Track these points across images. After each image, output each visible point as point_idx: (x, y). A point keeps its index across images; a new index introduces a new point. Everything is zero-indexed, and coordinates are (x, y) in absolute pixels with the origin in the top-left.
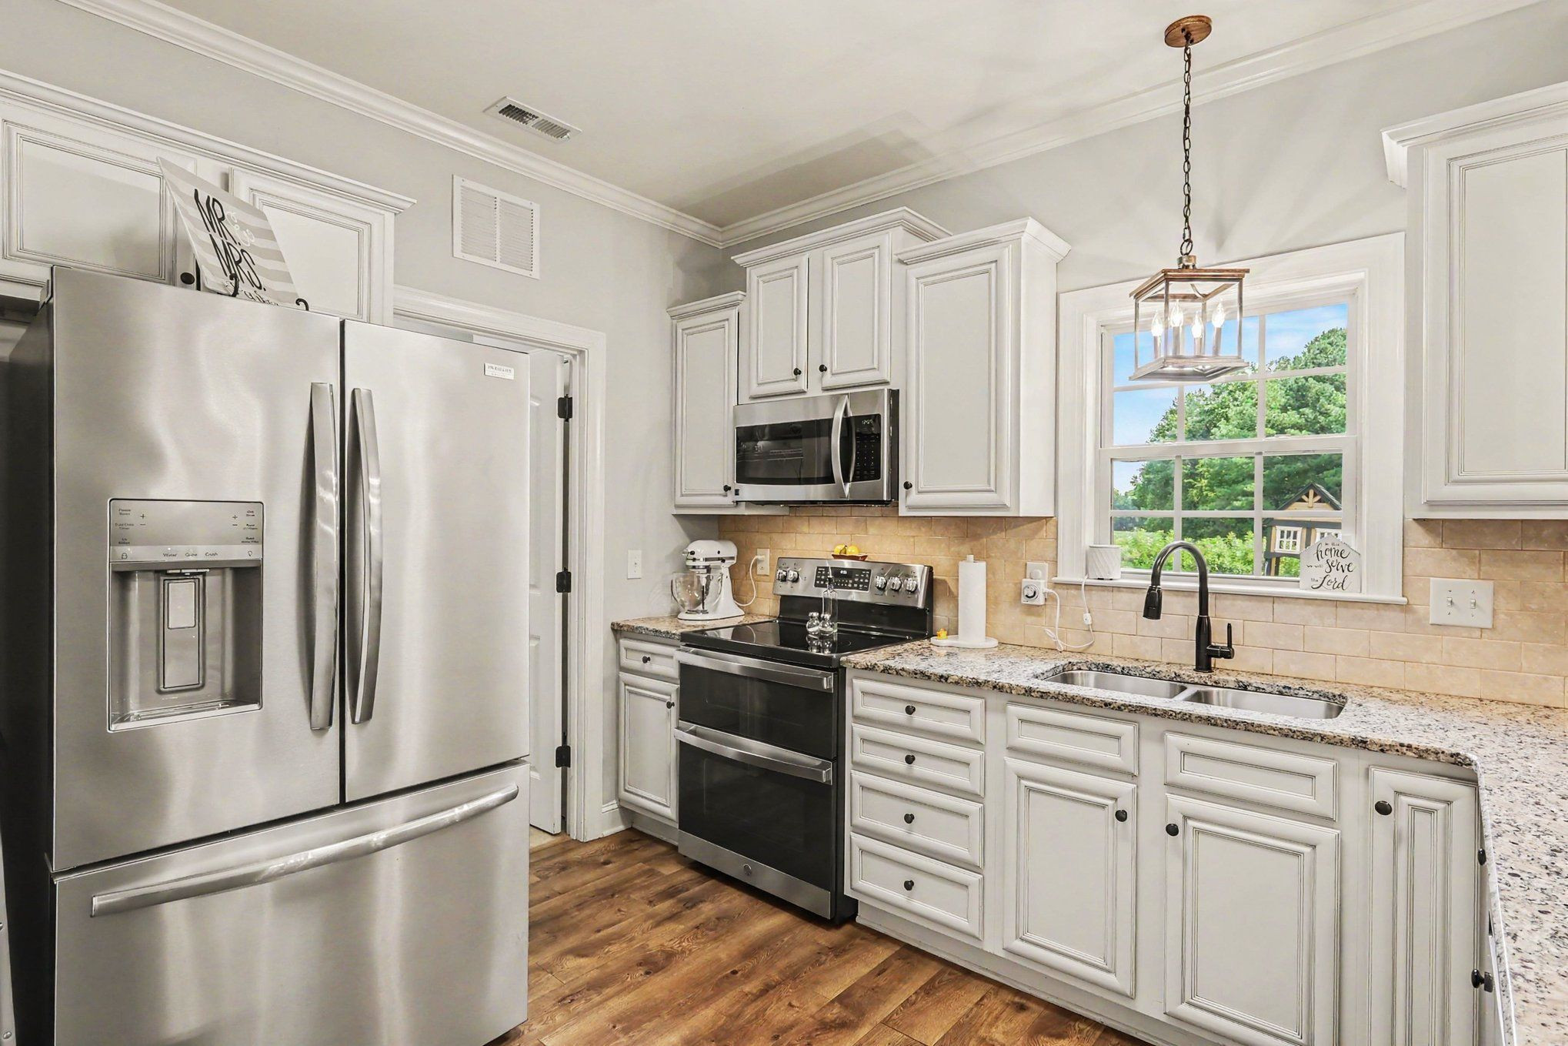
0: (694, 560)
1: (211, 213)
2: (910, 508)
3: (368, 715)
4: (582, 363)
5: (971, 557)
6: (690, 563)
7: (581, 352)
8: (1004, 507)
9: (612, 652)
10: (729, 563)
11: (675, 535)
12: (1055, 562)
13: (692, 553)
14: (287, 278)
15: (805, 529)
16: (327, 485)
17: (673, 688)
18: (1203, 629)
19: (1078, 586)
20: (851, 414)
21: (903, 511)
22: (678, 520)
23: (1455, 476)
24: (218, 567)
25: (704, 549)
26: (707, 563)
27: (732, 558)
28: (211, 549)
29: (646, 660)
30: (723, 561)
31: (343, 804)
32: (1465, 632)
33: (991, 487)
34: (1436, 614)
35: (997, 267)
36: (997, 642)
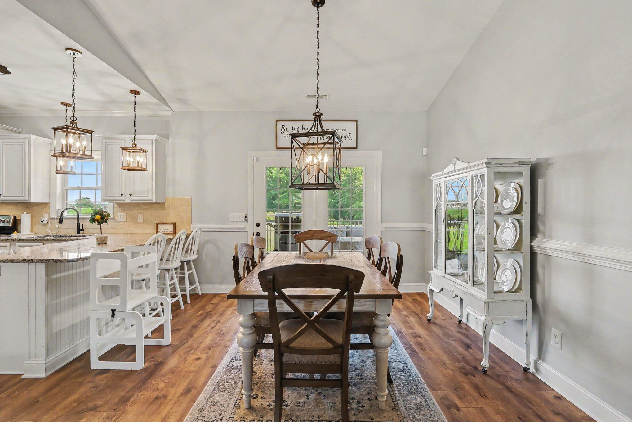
5: (25, 213)
8: (27, 200)
12: (49, 213)
18: (78, 226)
19: (54, 218)
23: (106, 195)
32: (122, 222)
33: (23, 196)
34: (118, 219)
35: (24, 144)
36: (34, 233)
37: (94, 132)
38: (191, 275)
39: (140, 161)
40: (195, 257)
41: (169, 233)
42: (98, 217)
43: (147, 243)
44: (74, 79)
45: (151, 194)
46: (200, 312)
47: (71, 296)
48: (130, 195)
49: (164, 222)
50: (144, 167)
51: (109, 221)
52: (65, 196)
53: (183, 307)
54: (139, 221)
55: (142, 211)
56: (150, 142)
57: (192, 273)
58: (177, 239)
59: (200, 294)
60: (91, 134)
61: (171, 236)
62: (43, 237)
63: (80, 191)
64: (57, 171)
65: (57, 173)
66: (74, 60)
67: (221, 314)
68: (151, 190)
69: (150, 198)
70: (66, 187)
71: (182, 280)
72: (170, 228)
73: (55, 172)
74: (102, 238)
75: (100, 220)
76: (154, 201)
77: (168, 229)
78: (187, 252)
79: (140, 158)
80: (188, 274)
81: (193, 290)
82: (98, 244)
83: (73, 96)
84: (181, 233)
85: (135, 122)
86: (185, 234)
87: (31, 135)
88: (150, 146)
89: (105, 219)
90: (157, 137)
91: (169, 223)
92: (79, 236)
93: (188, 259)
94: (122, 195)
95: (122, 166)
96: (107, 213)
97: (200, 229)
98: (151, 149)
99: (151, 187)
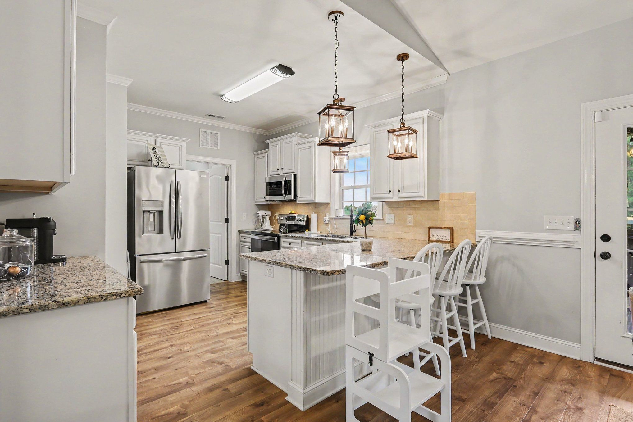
0: (259, 215)
1: (154, 150)
2: (299, 201)
3: (180, 238)
4: (230, 168)
5: (314, 212)
6: (258, 216)
7: (230, 165)
8: (313, 201)
9: (238, 238)
10: (268, 216)
11: (255, 208)
12: (330, 213)
13: (258, 213)
14: (166, 159)
15: (286, 207)
16: (173, 198)
17: (250, 244)
18: (351, 227)
19: (334, 218)
20: (287, 180)
21: (297, 202)
22: (257, 206)
23: (375, 193)
24: (157, 211)
25: (261, 213)
26: (262, 216)
27: (270, 215)
28: (156, 208)
29: (245, 238)
30: (266, 215)
31: (176, 252)
32: (391, 225)
33: (311, 196)
34: (387, 221)
35: (312, 147)
36: (319, 232)
37: (355, 107)
38: (476, 307)
39: (409, 145)
40: (482, 280)
41: (445, 241)
42: (362, 217)
43: (418, 256)
44: (336, 48)
45: (422, 189)
46: (495, 375)
47: (330, 315)
48: (399, 191)
49: (438, 226)
50: (414, 152)
51: (374, 222)
52: (342, 196)
53: (465, 355)
54: (408, 224)
55: (411, 212)
56: (421, 121)
57: (477, 303)
58: (458, 253)
59: (490, 338)
60: (353, 111)
61: (448, 247)
62: (324, 237)
63: (353, 190)
64: (333, 169)
65: (334, 172)
66: (336, 26)
67: (536, 394)
68: (422, 185)
69: (421, 194)
70: (342, 187)
71: (462, 311)
72: (445, 235)
73: (332, 171)
74: (366, 243)
75: (364, 221)
76: (426, 198)
77: (443, 236)
78: (471, 271)
79: (409, 141)
80: (472, 304)
81: (480, 328)
82: (363, 250)
83: (335, 69)
84: (463, 243)
85: (403, 96)
86: (469, 245)
87: (316, 137)
88: (421, 125)
89: (370, 220)
90: (429, 112)
91: (445, 228)
92: (352, 238)
93: (472, 282)
94: (390, 191)
95: (389, 153)
96: (371, 212)
97: (491, 239)
98: (422, 128)
99: (422, 180)
